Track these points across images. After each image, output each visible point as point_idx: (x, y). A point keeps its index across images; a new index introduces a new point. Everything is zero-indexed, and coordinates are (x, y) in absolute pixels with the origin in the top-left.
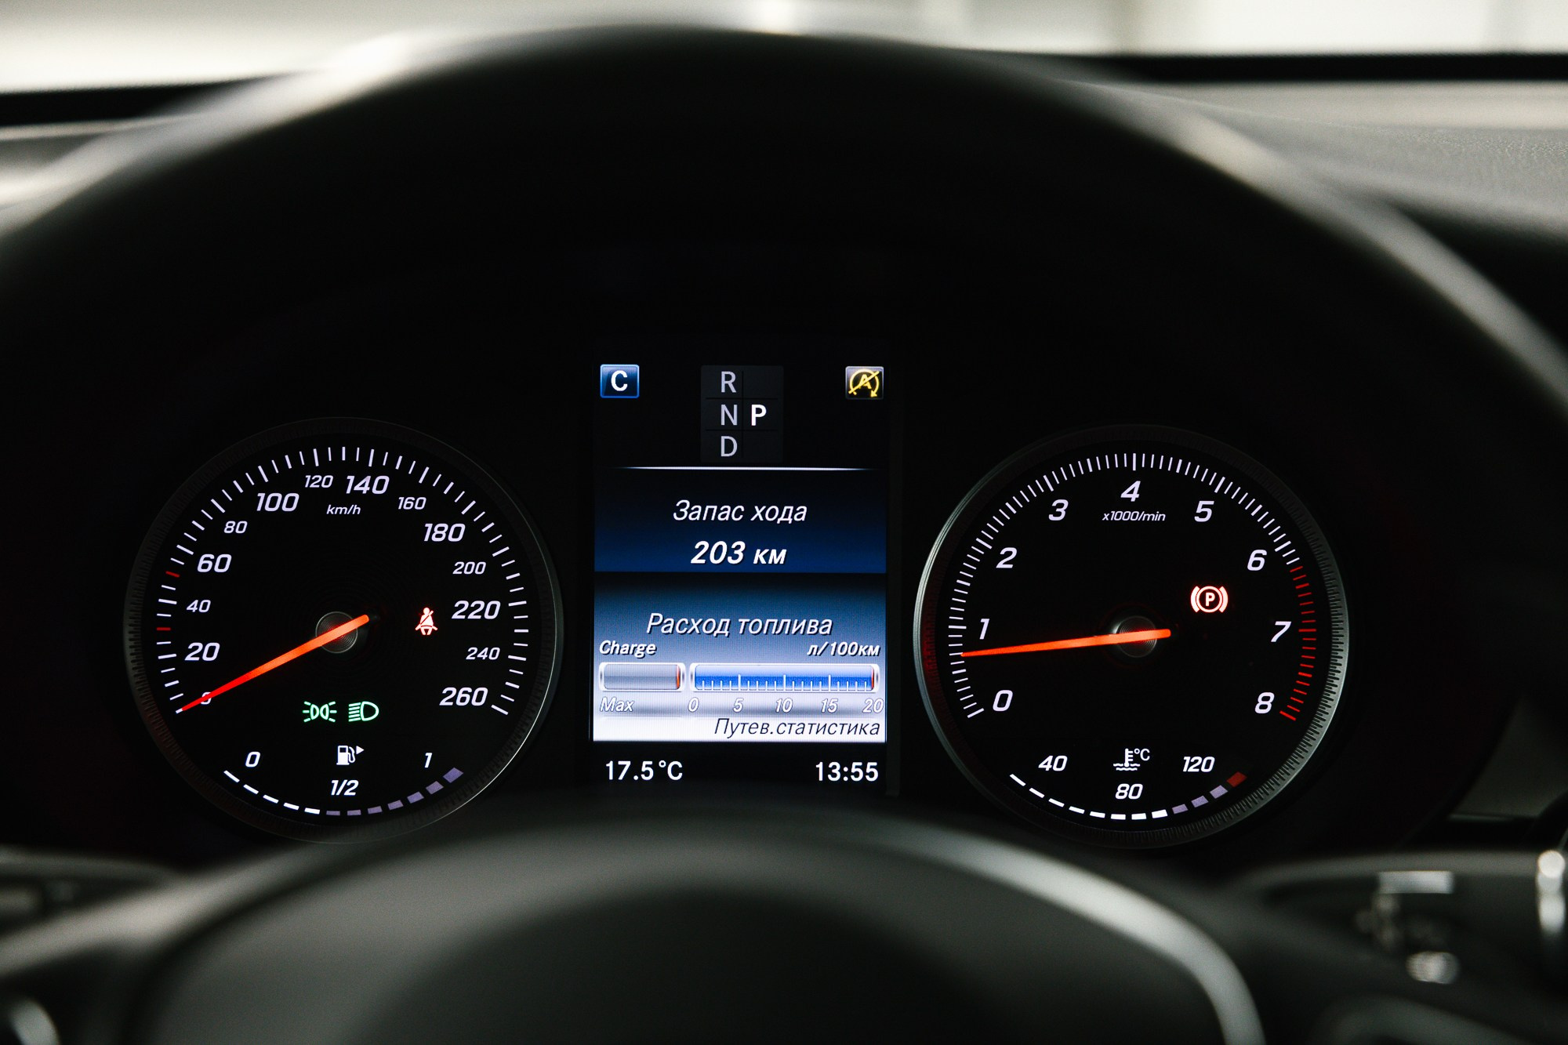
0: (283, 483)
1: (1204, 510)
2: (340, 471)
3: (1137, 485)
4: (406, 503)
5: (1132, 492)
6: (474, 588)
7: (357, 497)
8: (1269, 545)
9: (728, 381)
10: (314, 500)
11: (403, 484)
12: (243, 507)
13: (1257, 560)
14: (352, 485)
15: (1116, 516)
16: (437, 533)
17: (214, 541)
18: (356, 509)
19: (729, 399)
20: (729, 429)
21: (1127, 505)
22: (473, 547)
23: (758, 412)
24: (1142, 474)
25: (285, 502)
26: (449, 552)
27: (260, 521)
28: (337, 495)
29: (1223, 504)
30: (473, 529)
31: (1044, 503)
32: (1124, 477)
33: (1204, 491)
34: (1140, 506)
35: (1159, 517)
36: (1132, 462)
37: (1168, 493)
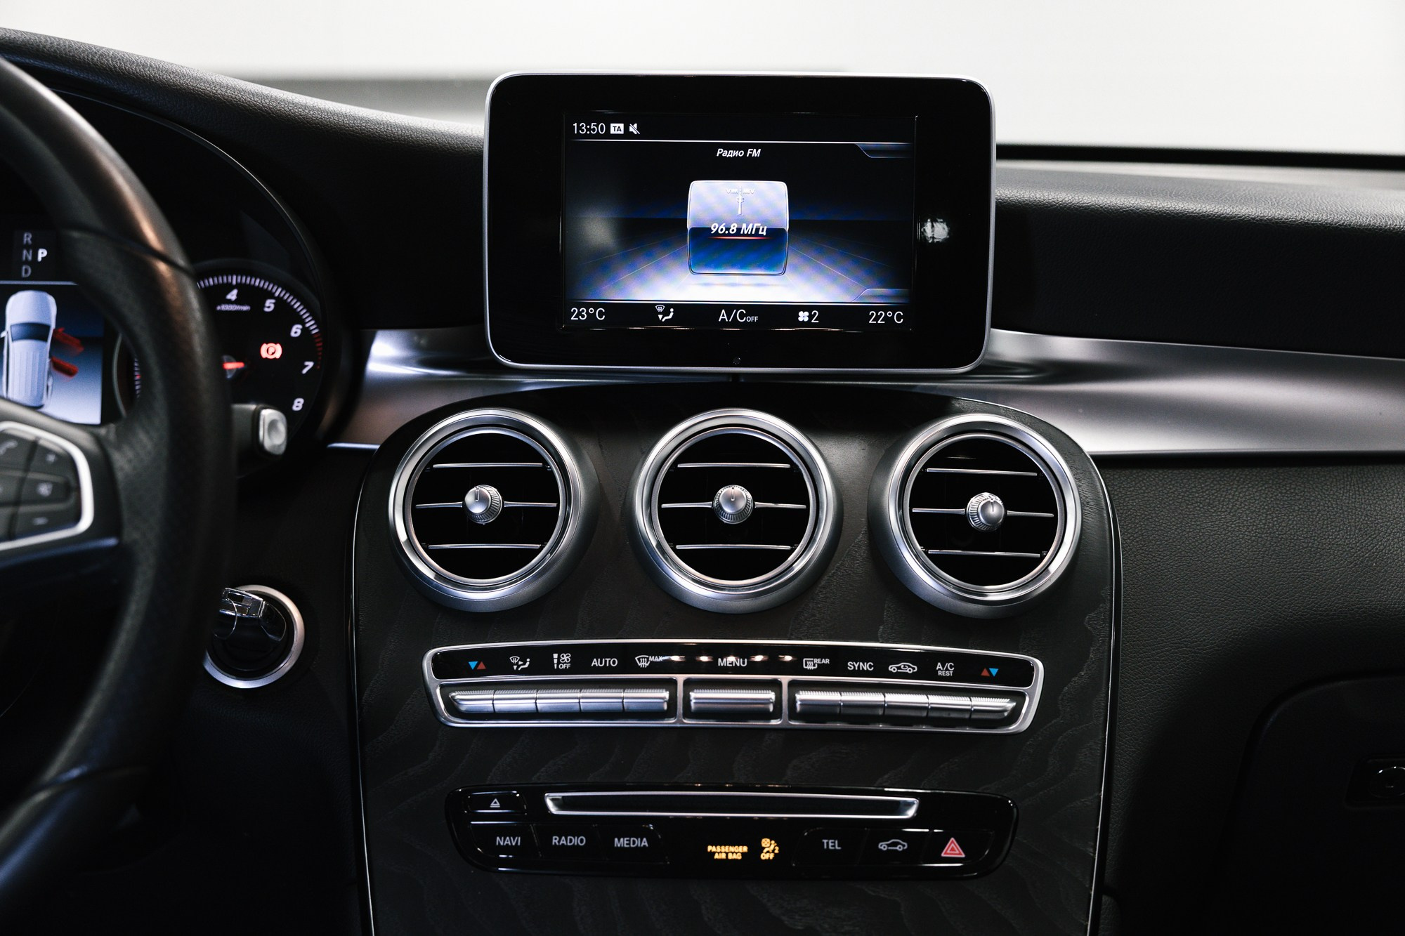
1: (270, 305)
3: (235, 292)
5: (233, 295)
8: (302, 322)
9: (27, 238)
13: (296, 331)
15: (225, 307)
19: (28, 247)
20: (27, 262)
21: (230, 302)
23: (42, 253)
24: (238, 286)
29: (280, 302)
32: (230, 287)
33: (270, 295)
34: (236, 302)
35: (246, 308)
36: (234, 280)
37: (251, 296)
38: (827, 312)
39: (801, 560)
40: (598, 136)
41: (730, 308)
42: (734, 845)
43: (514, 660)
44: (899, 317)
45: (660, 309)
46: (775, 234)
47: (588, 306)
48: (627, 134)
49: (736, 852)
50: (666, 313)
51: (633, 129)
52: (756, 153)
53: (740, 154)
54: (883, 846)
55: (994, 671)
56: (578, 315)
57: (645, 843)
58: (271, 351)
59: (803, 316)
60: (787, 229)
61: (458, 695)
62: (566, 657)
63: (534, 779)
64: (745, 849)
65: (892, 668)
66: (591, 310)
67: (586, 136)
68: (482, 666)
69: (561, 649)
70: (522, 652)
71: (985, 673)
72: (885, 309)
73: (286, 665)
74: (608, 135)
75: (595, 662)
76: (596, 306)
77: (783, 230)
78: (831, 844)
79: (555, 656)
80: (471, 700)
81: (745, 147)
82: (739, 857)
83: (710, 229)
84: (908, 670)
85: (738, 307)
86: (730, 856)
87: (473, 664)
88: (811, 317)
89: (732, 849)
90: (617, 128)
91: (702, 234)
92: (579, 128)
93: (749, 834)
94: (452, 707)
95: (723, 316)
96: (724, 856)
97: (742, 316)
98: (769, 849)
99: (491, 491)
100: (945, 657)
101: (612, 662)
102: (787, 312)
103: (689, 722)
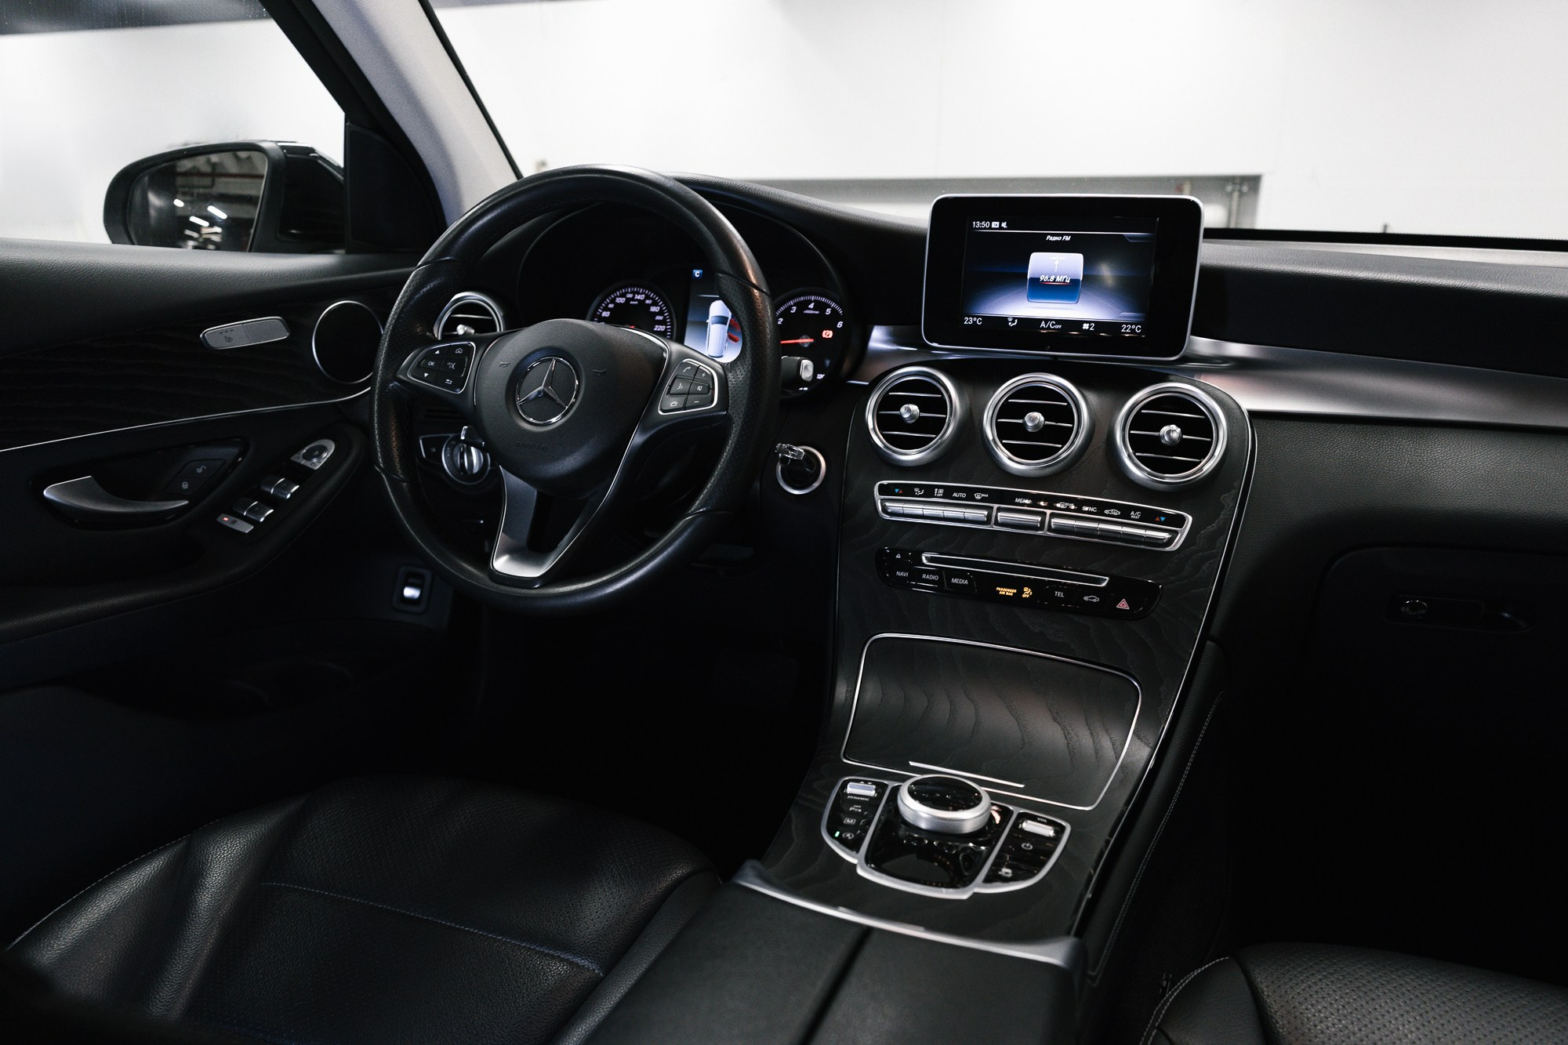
0: (623, 295)
1: (828, 312)
2: (634, 293)
3: (813, 304)
4: (648, 302)
5: (812, 306)
6: (660, 323)
7: (637, 300)
8: (843, 320)
10: (628, 300)
11: (647, 297)
12: (613, 301)
13: (840, 324)
14: (638, 297)
15: (807, 312)
16: (654, 309)
17: (606, 309)
18: (636, 303)
21: (810, 309)
22: (661, 313)
24: (815, 301)
25: (621, 300)
26: (656, 314)
27: (617, 305)
28: (633, 299)
29: (833, 310)
30: (661, 308)
31: (790, 308)
32: (810, 302)
33: (829, 306)
34: (813, 309)
35: (817, 312)
36: (813, 298)
37: (820, 306)
38: (1100, 325)
39: (1065, 452)
40: (985, 228)
41: (1047, 321)
42: (1010, 588)
43: (916, 490)
44: (1138, 329)
45: (1010, 320)
46: (1074, 282)
47: (973, 317)
48: (1001, 228)
49: (1010, 592)
50: (1013, 322)
51: (1004, 225)
52: (1068, 238)
53: (1059, 239)
54: (1086, 598)
55: (1163, 519)
56: (968, 321)
57: (966, 582)
58: (828, 334)
59: (1086, 326)
60: (1081, 279)
61: (887, 504)
62: (941, 491)
63: (918, 547)
64: (1015, 591)
65: (1107, 512)
66: (975, 319)
67: (979, 228)
68: (901, 492)
69: (939, 487)
70: (921, 487)
71: (1157, 519)
72: (1131, 324)
73: (816, 485)
74: (990, 228)
75: (955, 495)
76: (977, 317)
77: (1079, 280)
78: (1059, 594)
79: (936, 490)
80: (893, 507)
81: (1062, 235)
82: (1011, 594)
83: (1039, 279)
84: (1115, 514)
85: (1051, 320)
86: (1007, 594)
87: (897, 490)
88: (1090, 327)
89: (1009, 590)
90: (995, 224)
91: (1035, 281)
92: (976, 224)
93: (1019, 584)
94: (885, 510)
95: (1043, 324)
96: (1004, 593)
97: (1053, 325)
98: (1027, 592)
99: (914, 408)
100: (1136, 509)
101: (963, 495)
102: (1078, 324)
103: (996, 528)
